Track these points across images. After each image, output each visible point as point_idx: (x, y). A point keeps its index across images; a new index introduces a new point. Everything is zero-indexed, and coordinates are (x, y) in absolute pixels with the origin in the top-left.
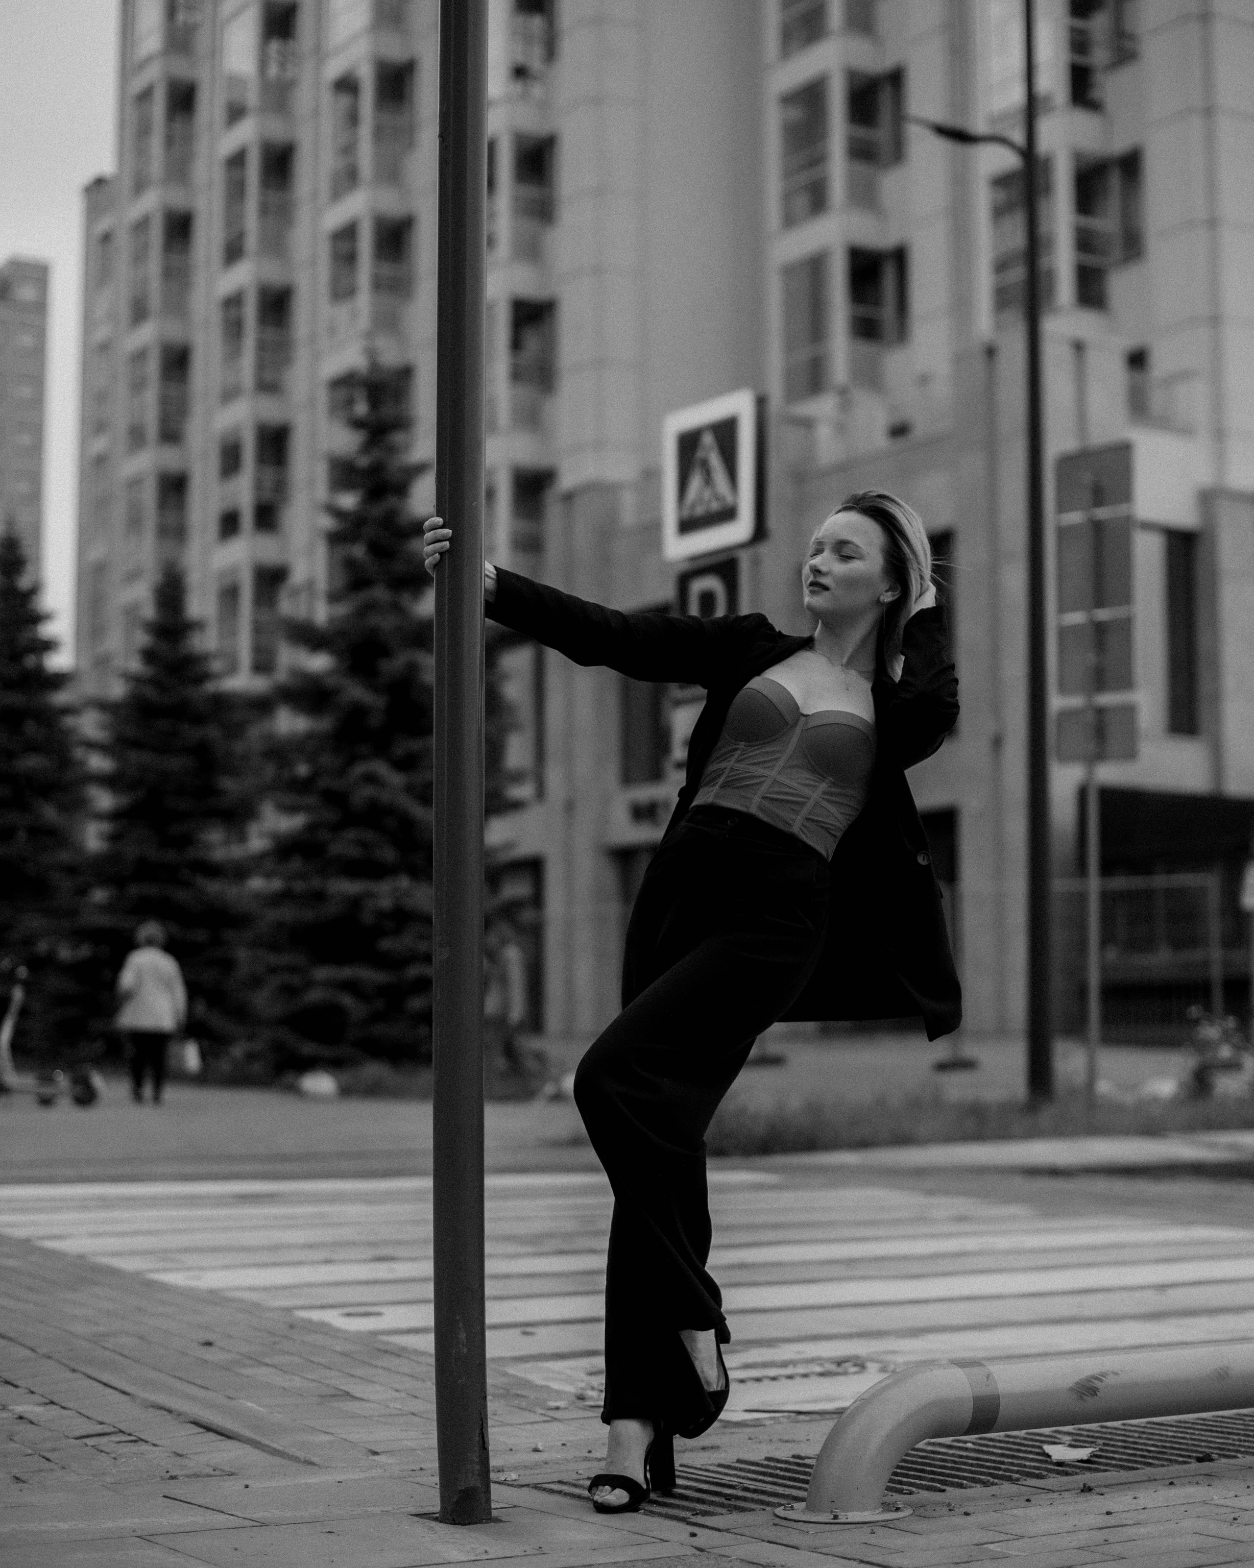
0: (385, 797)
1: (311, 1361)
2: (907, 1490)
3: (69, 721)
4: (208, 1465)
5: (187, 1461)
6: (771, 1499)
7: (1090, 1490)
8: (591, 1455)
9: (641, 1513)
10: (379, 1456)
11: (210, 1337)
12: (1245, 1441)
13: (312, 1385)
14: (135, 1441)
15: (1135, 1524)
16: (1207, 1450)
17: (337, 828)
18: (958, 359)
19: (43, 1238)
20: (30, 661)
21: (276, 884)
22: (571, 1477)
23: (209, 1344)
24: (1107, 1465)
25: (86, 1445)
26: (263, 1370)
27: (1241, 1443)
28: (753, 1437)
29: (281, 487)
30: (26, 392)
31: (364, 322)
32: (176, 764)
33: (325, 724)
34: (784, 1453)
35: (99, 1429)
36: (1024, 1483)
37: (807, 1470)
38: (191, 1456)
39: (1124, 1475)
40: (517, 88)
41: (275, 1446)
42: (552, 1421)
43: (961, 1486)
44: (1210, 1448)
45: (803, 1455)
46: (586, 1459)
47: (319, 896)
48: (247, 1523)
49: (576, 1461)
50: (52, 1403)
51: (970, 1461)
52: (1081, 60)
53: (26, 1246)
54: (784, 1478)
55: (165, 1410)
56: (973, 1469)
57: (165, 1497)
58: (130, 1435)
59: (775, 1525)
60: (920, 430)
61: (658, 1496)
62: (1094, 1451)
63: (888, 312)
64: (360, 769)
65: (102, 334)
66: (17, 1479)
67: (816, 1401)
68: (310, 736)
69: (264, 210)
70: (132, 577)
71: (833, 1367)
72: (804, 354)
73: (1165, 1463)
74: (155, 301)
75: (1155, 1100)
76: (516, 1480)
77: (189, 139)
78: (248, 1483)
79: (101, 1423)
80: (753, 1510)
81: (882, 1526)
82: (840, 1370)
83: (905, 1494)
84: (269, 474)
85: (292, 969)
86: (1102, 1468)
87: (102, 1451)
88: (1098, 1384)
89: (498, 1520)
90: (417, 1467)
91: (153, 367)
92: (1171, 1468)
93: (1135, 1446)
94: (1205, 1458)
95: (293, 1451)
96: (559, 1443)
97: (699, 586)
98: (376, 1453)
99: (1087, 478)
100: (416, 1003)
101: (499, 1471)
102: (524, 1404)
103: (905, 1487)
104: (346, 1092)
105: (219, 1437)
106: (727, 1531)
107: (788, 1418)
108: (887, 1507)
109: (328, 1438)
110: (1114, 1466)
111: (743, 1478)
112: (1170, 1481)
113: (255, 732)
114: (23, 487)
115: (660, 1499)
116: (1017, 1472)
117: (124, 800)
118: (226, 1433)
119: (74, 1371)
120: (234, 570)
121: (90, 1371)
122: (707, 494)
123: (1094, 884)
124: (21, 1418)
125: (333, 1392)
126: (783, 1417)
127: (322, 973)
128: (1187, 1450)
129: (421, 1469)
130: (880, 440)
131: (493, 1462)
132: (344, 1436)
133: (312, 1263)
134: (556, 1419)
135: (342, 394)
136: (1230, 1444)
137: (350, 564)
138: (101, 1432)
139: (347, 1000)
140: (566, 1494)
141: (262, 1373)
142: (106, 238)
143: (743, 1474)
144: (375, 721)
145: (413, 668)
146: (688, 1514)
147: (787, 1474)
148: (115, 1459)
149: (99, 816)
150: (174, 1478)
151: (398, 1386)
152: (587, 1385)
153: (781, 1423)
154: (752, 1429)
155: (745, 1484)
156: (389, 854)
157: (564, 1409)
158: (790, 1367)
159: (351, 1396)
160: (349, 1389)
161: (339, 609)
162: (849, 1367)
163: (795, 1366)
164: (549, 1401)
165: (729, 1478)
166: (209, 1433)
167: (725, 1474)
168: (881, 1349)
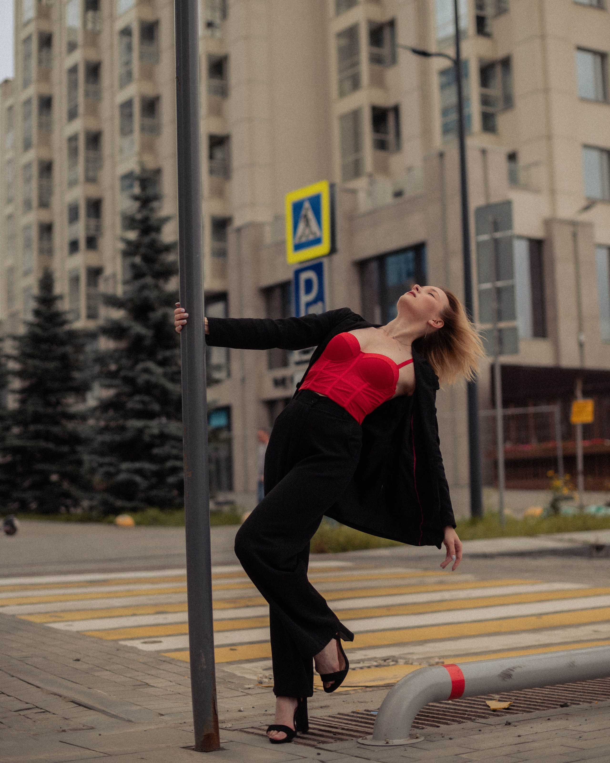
0: (153, 379)
1: (128, 667)
2: (420, 727)
4: (80, 724)
5: (70, 722)
6: (355, 734)
7: (509, 724)
8: (266, 712)
10: (164, 716)
11: (78, 656)
12: (583, 695)
13: (128, 679)
14: (44, 712)
15: (532, 742)
16: (566, 701)
17: (131, 395)
18: (426, 160)
21: (102, 423)
22: (255, 725)
23: (78, 660)
24: (517, 710)
25: (20, 715)
26: (105, 673)
27: (581, 697)
28: (345, 700)
29: (98, 228)
31: (136, 148)
32: (51, 365)
33: (123, 345)
34: (361, 708)
35: (26, 706)
36: (478, 721)
37: (372, 718)
38: (72, 719)
39: (526, 716)
40: (209, 32)
41: (112, 713)
42: (247, 695)
43: (447, 724)
44: (566, 699)
45: (370, 710)
46: (264, 715)
47: (123, 429)
48: (102, 755)
49: (260, 716)
50: (2, 693)
51: (451, 711)
52: (481, 13)
54: (361, 722)
55: (58, 695)
56: (453, 714)
57: (60, 741)
58: (41, 709)
59: (358, 747)
60: (409, 193)
61: (301, 734)
62: (511, 703)
63: (391, 137)
64: (140, 366)
65: (9, 155)
67: (374, 680)
68: (116, 351)
69: (87, 94)
70: (26, 274)
71: (382, 662)
72: (351, 158)
73: (546, 708)
74: (35, 139)
75: (533, 517)
76: (231, 727)
77: (49, 60)
78: (100, 733)
79: (27, 703)
80: (347, 740)
81: (410, 746)
82: (385, 663)
83: (420, 729)
84: (93, 222)
85: (111, 464)
86: (515, 712)
87: (28, 718)
88: (512, 673)
89: (223, 749)
90: (183, 722)
91: (35, 171)
92: (548, 711)
93: (531, 700)
94: (565, 705)
95: (122, 715)
96: (252, 706)
97: (304, 276)
98: (162, 715)
99: (490, 218)
100: (171, 480)
101: (222, 723)
102: (233, 687)
103: (420, 725)
104: (138, 524)
105: (85, 709)
106: (335, 751)
107: (362, 689)
108: (412, 736)
109: (139, 707)
110: (521, 711)
111: (341, 723)
112: (548, 718)
113: (89, 348)
115: (302, 735)
116: (474, 716)
117: (27, 384)
118: (89, 707)
119: (13, 676)
120: (76, 269)
121: (22, 677)
122: (307, 231)
123: (500, 412)
125: (139, 683)
126: (359, 689)
127: (125, 466)
128: (555, 701)
129: (185, 723)
130: (389, 199)
131: (220, 717)
132: (146, 706)
133: (126, 616)
134: (249, 694)
135: (127, 182)
136: (576, 697)
137: (134, 266)
138: (27, 708)
139: (138, 479)
140: (256, 734)
141: (106, 675)
142: (10, 108)
143: (341, 721)
144: (148, 342)
145: (165, 317)
146: (315, 743)
147: (363, 720)
148: (34, 721)
149: (14, 392)
150: (64, 731)
151: (171, 679)
152: (263, 675)
153: (358, 692)
154: (344, 696)
155: (342, 726)
156: (156, 407)
157: (252, 688)
158: (362, 663)
159: (149, 685)
160: (147, 681)
161: (128, 288)
162: (390, 662)
163: (363, 663)
164: (244, 684)
165: (334, 723)
166: (80, 707)
167: (332, 721)
168: (406, 652)
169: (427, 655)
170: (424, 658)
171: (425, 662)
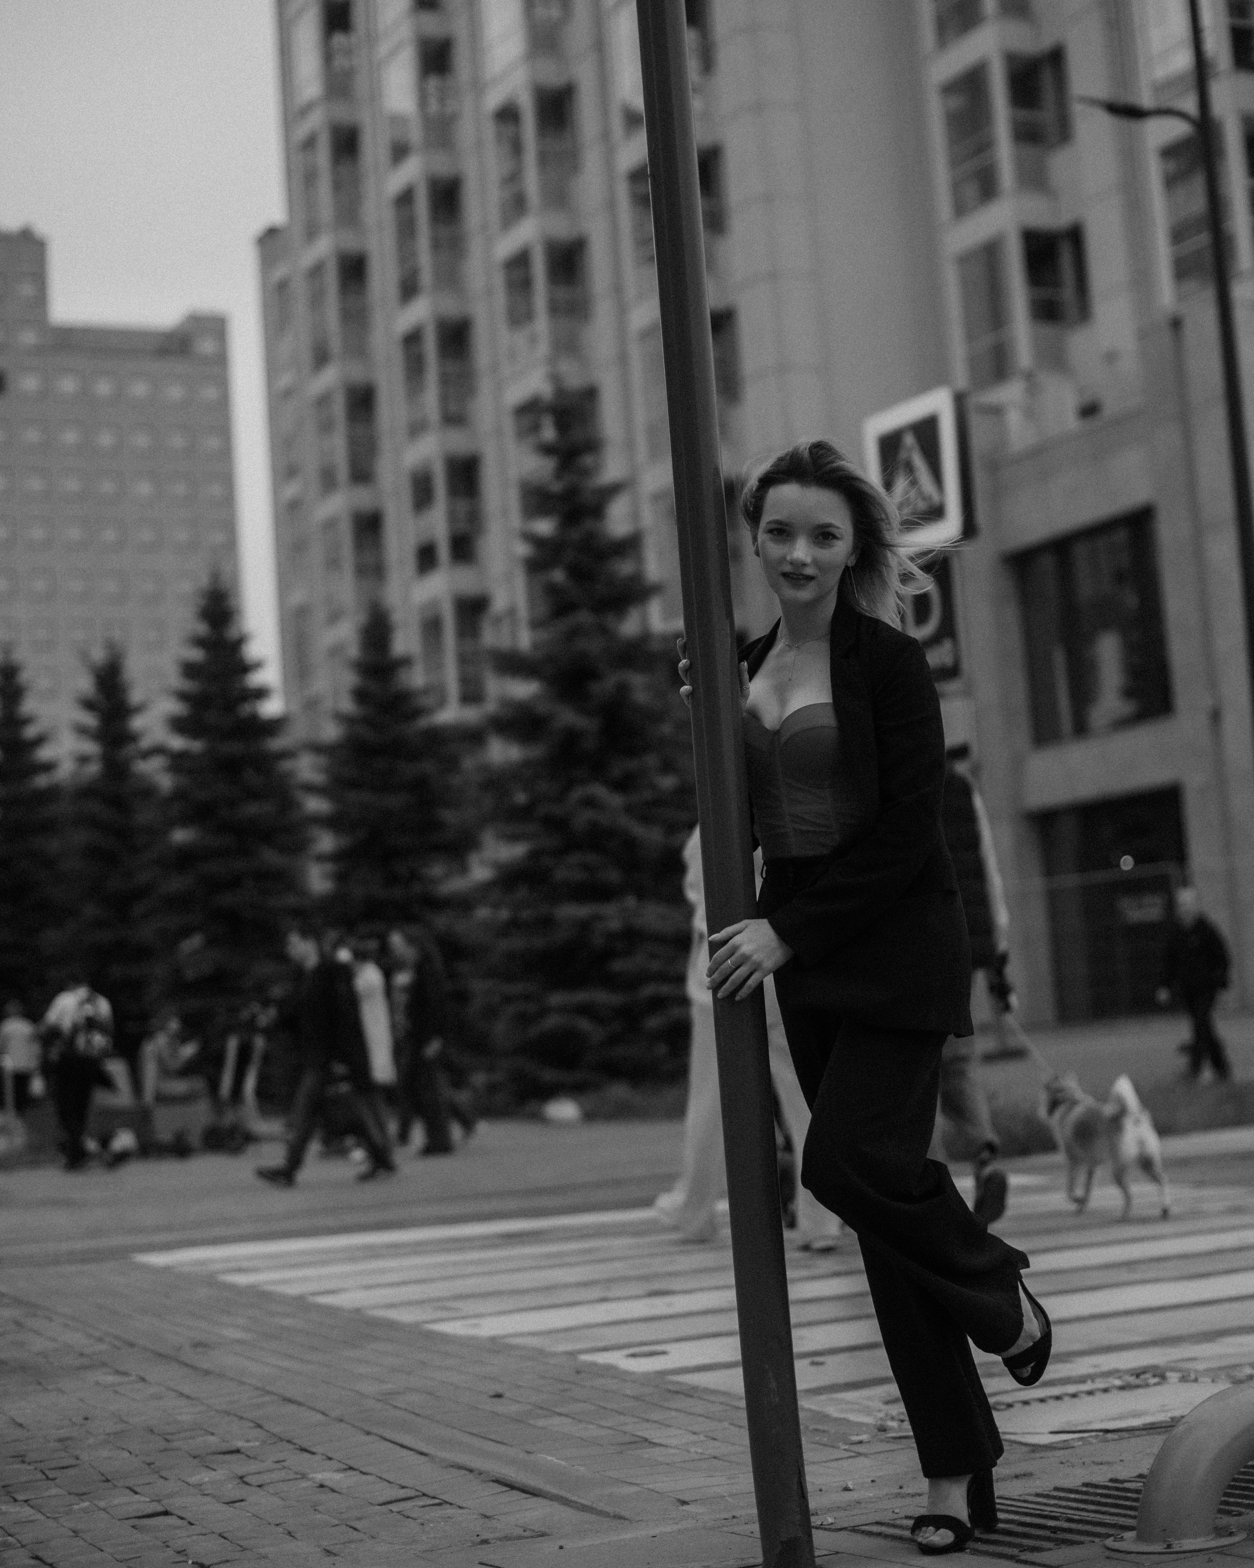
0: (605, 819)
1: (605, 1408)
2: (1235, 1511)
3: (286, 765)
4: (516, 1526)
5: (494, 1522)
6: (1098, 1529)
8: (902, 1491)
9: (967, 1552)
10: (689, 1506)
11: (499, 1388)
13: (607, 1432)
14: (440, 1505)
17: (560, 853)
18: (1143, 335)
19: (314, 1294)
20: (245, 709)
21: (504, 914)
22: (887, 1517)
23: (499, 1396)
25: (391, 1511)
26: (556, 1420)
28: (1064, 1461)
29: (475, 518)
30: (213, 443)
31: (543, 348)
32: (395, 801)
33: (537, 751)
34: (1101, 1476)
35: (402, 1493)
37: (1130, 1495)
38: (498, 1517)
41: (582, 1501)
42: (856, 1457)
45: (1121, 1478)
46: (898, 1495)
47: (547, 923)
49: (889, 1499)
50: (351, 1468)
52: (1240, 22)
53: (301, 1304)
54: (1107, 1505)
55: (466, 1469)
57: (481, 1563)
58: (434, 1498)
59: (1105, 1558)
60: (1111, 407)
63: (1068, 293)
64: (577, 793)
65: (285, 380)
66: (328, 1552)
67: (1121, 1418)
68: (526, 764)
69: (436, 245)
70: (334, 617)
71: (1132, 1380)
72: (986, 341)
74: (335, 344)
76: (832, 1524)
77: (355, 182)
78: (562, 1544)
79: (403, 1487)
80: (1082, 1543)
81: (1218, 1553)
82: (1139, 1382)
83: (1235, 1515)
84: (462, 506)
85: (527, 998)
87: (408, 1517)
90: (728, 1515)
91: (339, 408)
95: (601, 1506)
96: (870, 1480)
98: (684, 1503)
100: (653, 1022)
101: (816, 1515)
102: (825, 1439)
103: (1233, 1508)
104: (589, 1117)
105: (524, 1495)
107: (1096, 1437)
108: (1221, 1531)
109: (634, 1489)
111: (1065, 1507)
113: (468, 763)
114: (219, 538)
117: (345, 841)
118: (531, 1490)
119: (368, 1433)
120: (434, 604)
121: (388, 1434)
122: (912, 494)
124: (322, 1486)
125: (630, 1439)
126: (1091, 1437)
127: (556, 999)
129: (734, 1517)
130: (1071, 422)
132: (651, 1486)
133: (588, 1302)
134: (860, 1454)
135: (528, 420)
137: (552, 590)
138: (404, 1496)
139: (584, 1025)
140: (887, 1536)
141: (557, 1424)
142: (282, 287)
143: (1064, 1503)
144: (589, 744)
145: (623, 689)
146: (1015, 1551)
147: (1109, 1501)
148: (423, 1524)
149: (321, 858)
150: (485, 1542)
151: (695, 1428)
152: (887, 1415)
153: (1090, 1443)
154: (1062, 1452)
155: (1067, 1514)
156: (613, 876)
157: (867, 1442)
158: (1089, 1382)
159: (650, 1442)
160: (646, 1434)
161: (544, 635)
162: (1148, 1379)
163: (1093, 1381)
164: (850, 1435)
165: (1049, 1509)
166: (514, 1492)
167: (1045, 1504)
168: (1179, 1357)
169: (1224, 1363)
170: (1220, 1369)
171: (1223, 1377)
